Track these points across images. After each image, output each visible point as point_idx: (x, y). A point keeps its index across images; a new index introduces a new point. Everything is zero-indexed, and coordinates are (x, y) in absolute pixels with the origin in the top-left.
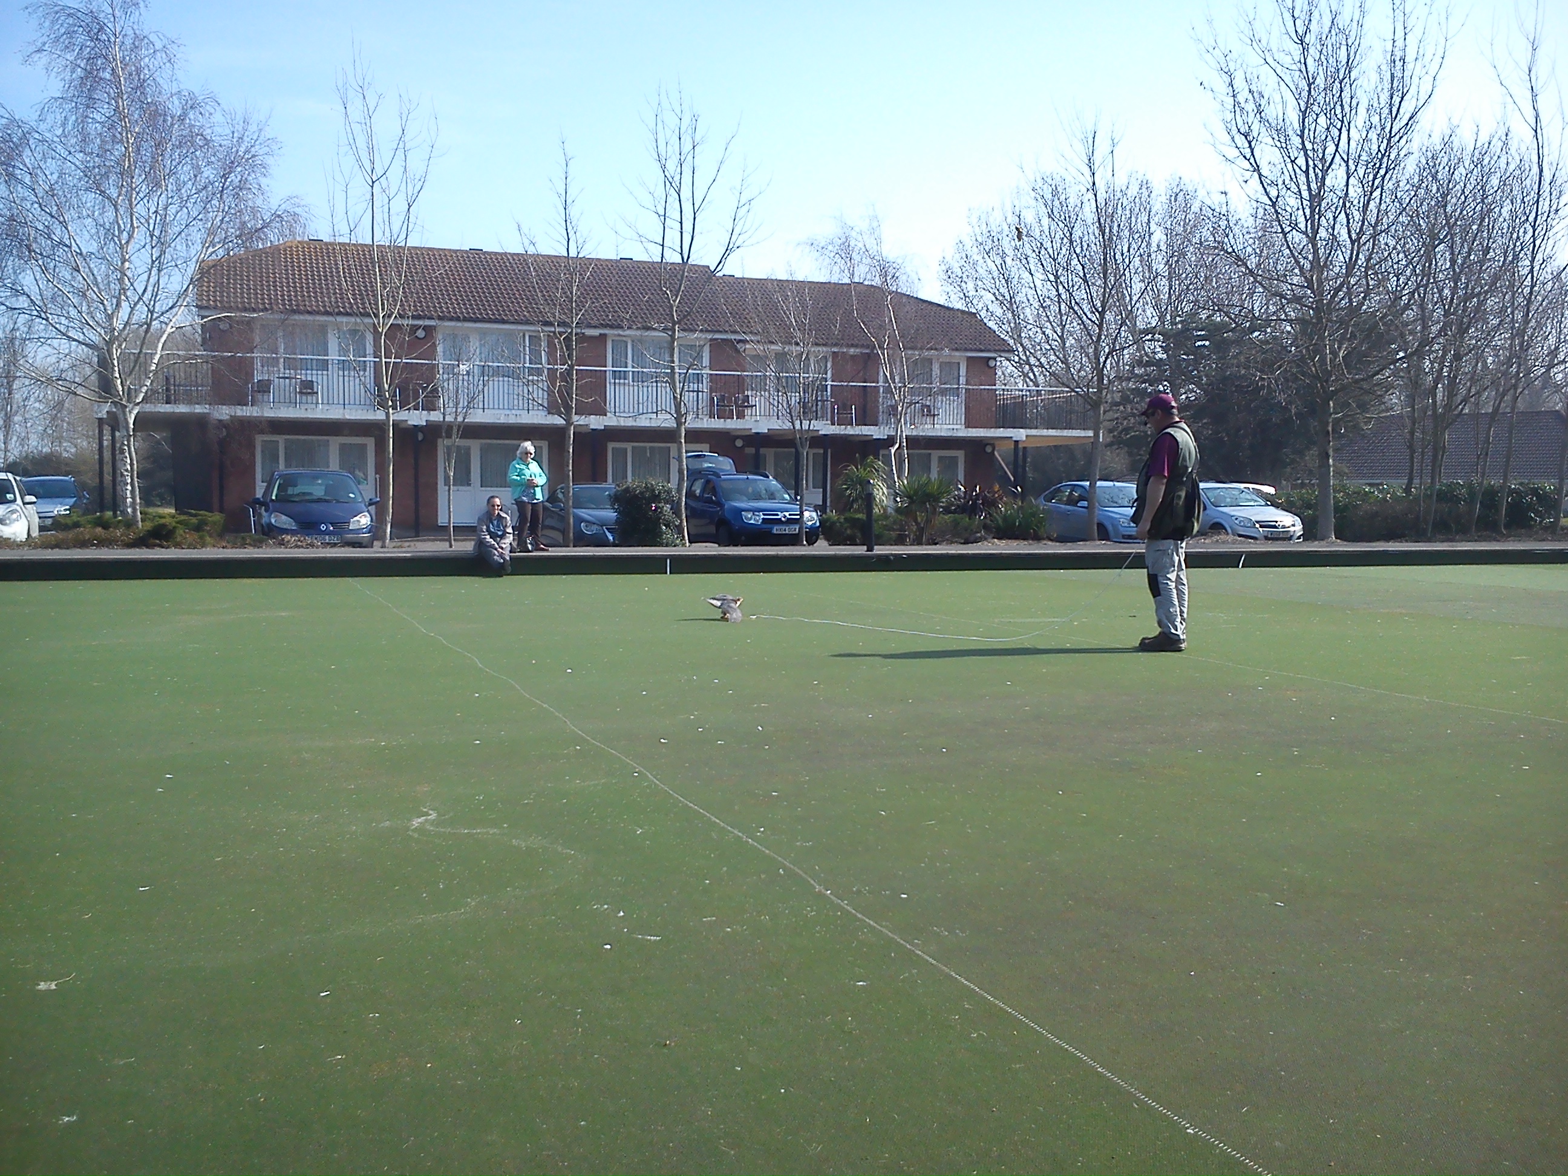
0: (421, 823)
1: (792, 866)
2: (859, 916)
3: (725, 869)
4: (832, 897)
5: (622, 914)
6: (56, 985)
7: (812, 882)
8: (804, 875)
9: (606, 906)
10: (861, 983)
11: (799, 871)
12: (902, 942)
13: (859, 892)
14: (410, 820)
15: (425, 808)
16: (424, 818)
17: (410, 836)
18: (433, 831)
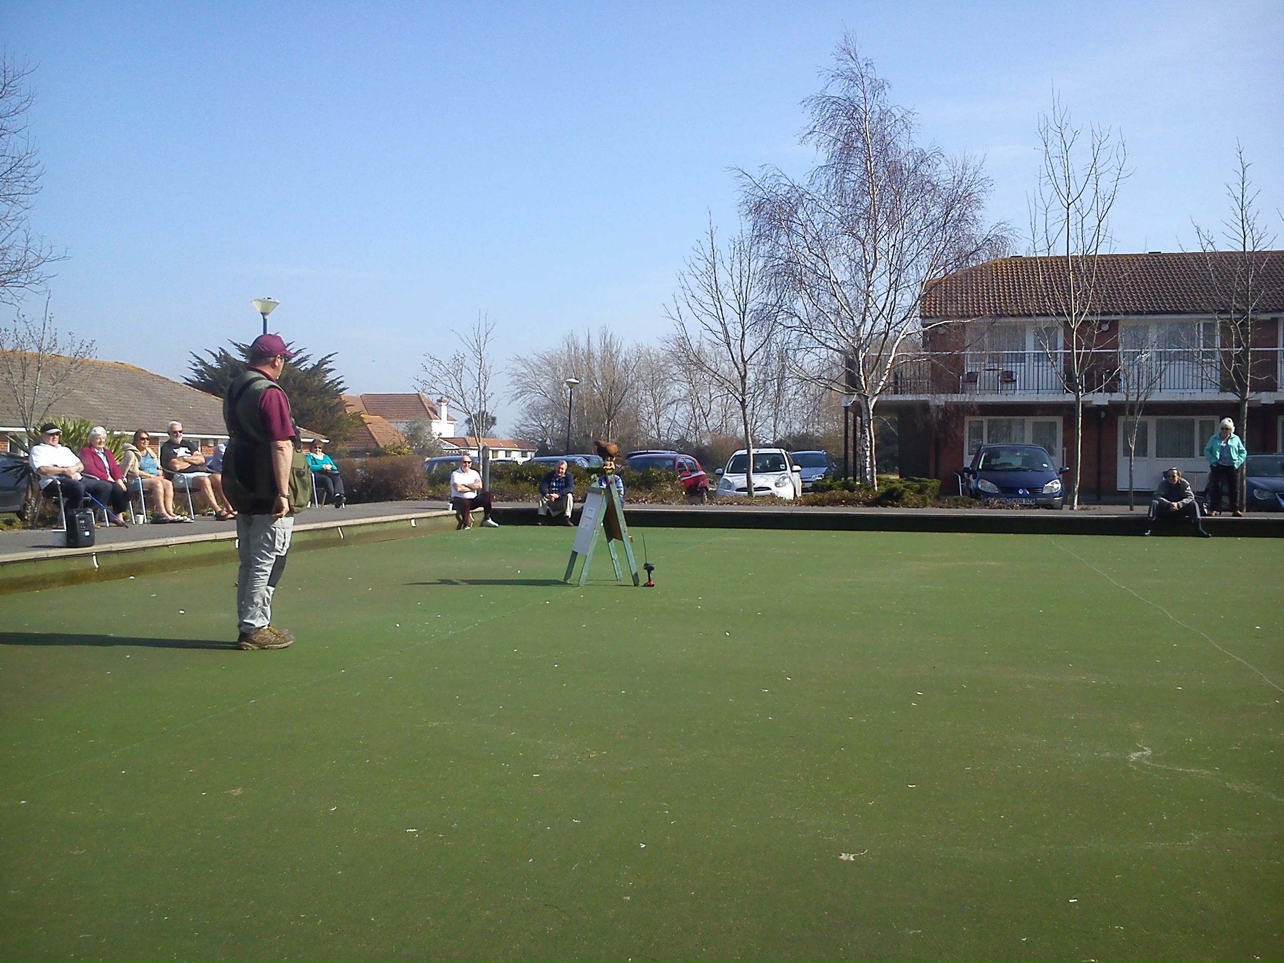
0: (1138, 758)
15: (1140, 744)
16: (1140, 753)
17: (1130, 768)
18: (1150, 766)
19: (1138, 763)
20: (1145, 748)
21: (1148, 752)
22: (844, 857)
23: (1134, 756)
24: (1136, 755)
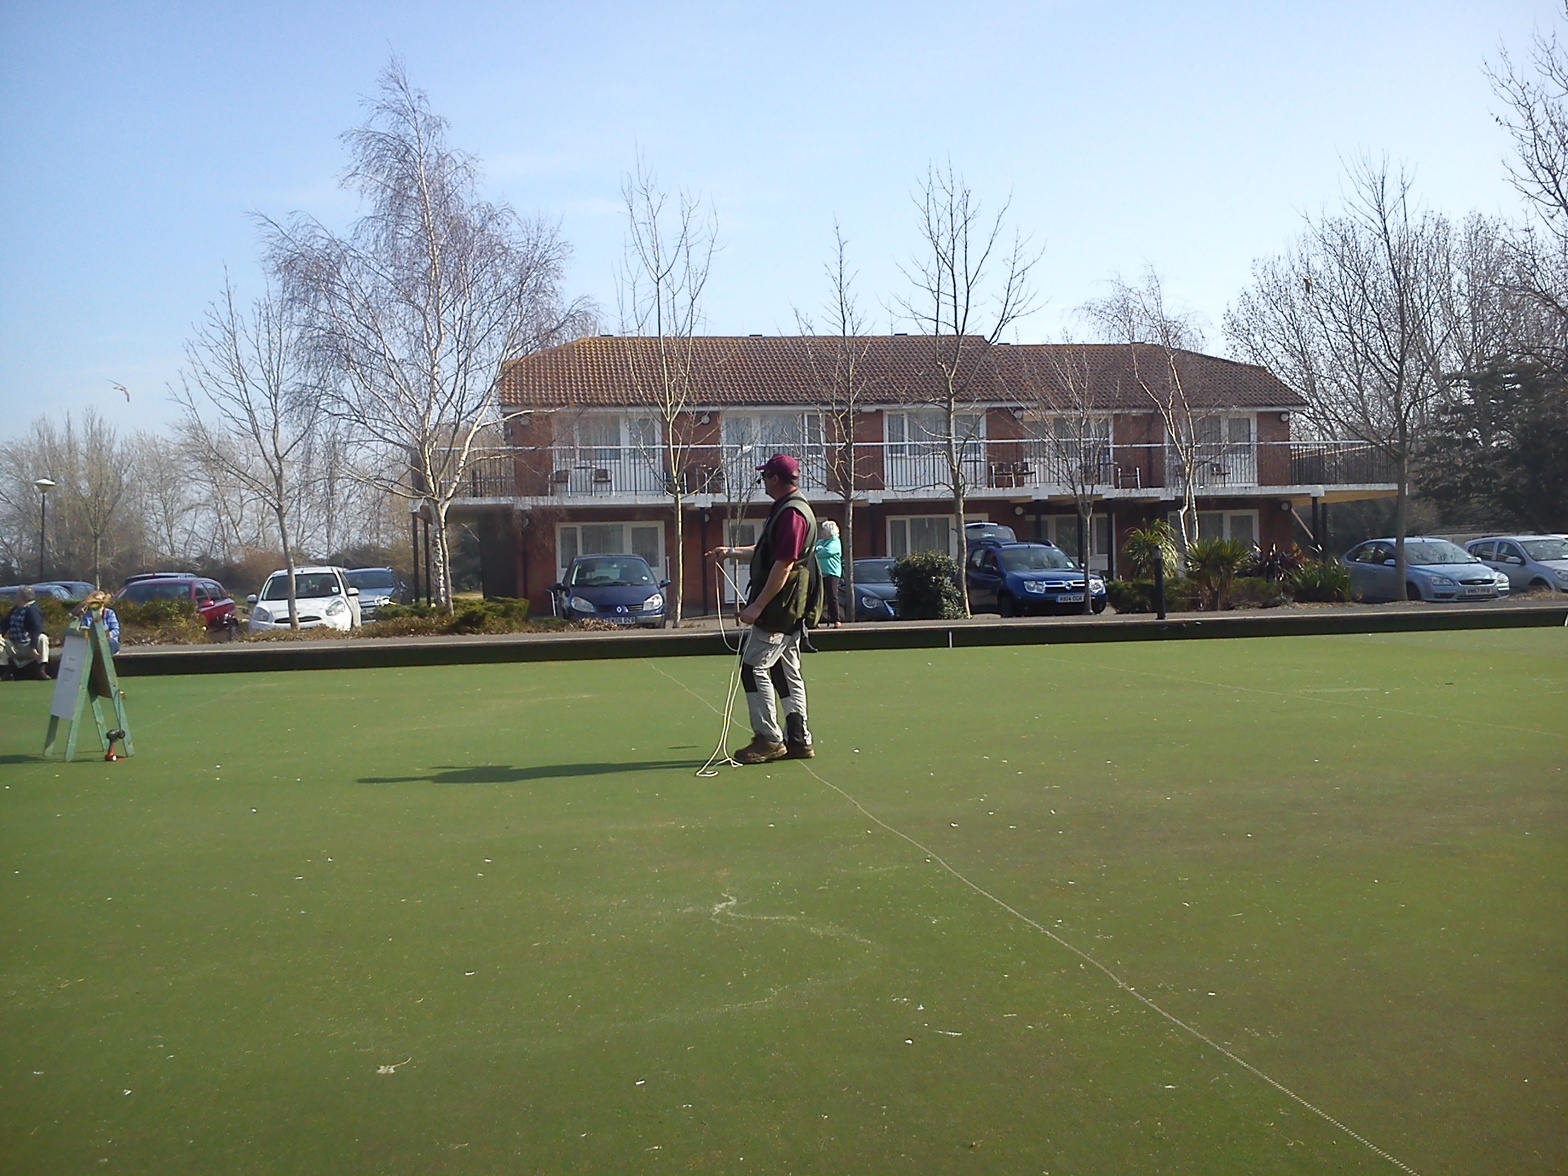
0: (722, 909)
1: (1092, 961)
2: (1165, 1014)
3: (1023, 962)
4: (1136, 995)
5: (922, 1008)
6: (394, 1069)
7: (1114, 978)
8: (1106, 971)
9: (905, 999)
10: (1170, 1087)
11: (1101, 967)
12: (1211, 1043)
13: (1164, 989)
14: (712, 906)
15: (726, 893)
16: (724, 904)
17: (712, 922)
18: (734, 917)
19: (722, 916)
20: (731, 898)
21: (733, 902)
22: (382, 1070)
23: (718, 908)
24: (720, 906)
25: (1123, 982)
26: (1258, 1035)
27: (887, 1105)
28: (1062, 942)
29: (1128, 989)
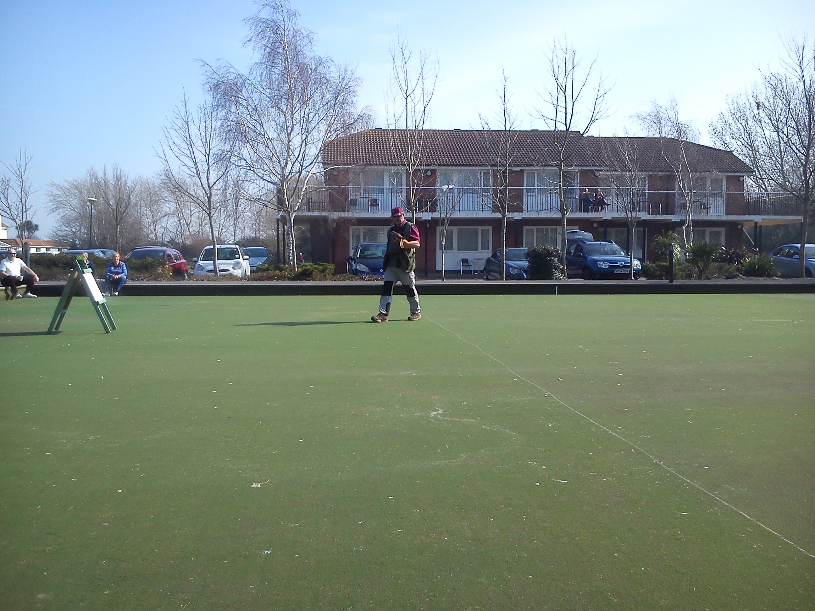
0: (435, 414)
1: (638, 448)
2: (680, 476)
3: (600, 447)
4: (664, 466)
5: (545, 468)
6: (260, 485)
7: (651, 457)
8: (646, 453)
9: (535, 463)
10: (684, 513)
11: (643, 451)
12: (707, 492)
13: (679, 464)
14: (430, 413)
15: (437, 407)
16: (436, 412)
17: (430, 421)
18: (441, 419)
19: (435, 417)
20: (440, 409)
21: (441, 411)
22: (254, 485)
23: (433, 414)
24: (434, 413)
25: (656, 459)
26: (733, 489)
27: (526, 516)
28: (622, 438)
29: (659, 463)
